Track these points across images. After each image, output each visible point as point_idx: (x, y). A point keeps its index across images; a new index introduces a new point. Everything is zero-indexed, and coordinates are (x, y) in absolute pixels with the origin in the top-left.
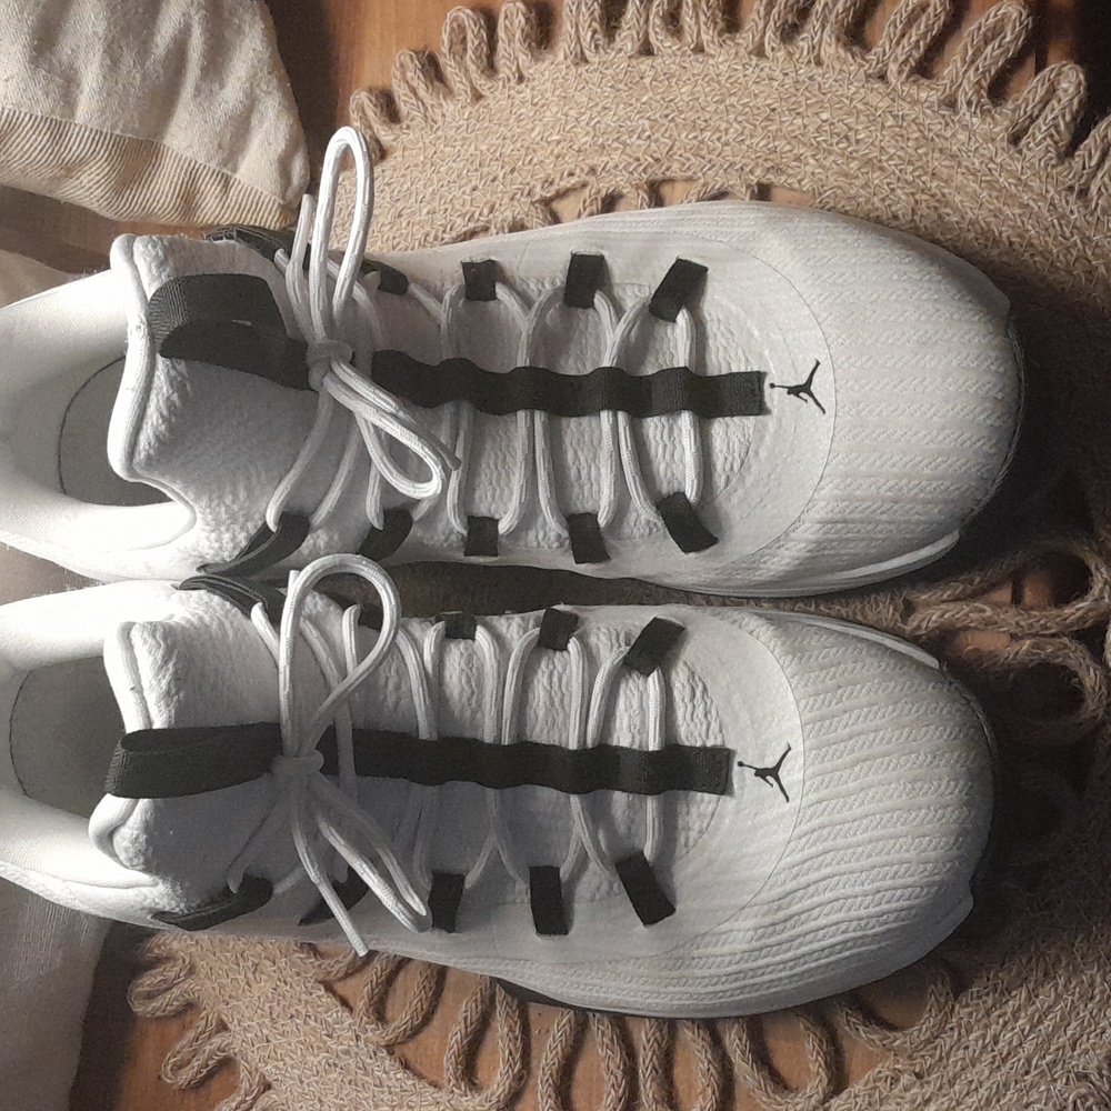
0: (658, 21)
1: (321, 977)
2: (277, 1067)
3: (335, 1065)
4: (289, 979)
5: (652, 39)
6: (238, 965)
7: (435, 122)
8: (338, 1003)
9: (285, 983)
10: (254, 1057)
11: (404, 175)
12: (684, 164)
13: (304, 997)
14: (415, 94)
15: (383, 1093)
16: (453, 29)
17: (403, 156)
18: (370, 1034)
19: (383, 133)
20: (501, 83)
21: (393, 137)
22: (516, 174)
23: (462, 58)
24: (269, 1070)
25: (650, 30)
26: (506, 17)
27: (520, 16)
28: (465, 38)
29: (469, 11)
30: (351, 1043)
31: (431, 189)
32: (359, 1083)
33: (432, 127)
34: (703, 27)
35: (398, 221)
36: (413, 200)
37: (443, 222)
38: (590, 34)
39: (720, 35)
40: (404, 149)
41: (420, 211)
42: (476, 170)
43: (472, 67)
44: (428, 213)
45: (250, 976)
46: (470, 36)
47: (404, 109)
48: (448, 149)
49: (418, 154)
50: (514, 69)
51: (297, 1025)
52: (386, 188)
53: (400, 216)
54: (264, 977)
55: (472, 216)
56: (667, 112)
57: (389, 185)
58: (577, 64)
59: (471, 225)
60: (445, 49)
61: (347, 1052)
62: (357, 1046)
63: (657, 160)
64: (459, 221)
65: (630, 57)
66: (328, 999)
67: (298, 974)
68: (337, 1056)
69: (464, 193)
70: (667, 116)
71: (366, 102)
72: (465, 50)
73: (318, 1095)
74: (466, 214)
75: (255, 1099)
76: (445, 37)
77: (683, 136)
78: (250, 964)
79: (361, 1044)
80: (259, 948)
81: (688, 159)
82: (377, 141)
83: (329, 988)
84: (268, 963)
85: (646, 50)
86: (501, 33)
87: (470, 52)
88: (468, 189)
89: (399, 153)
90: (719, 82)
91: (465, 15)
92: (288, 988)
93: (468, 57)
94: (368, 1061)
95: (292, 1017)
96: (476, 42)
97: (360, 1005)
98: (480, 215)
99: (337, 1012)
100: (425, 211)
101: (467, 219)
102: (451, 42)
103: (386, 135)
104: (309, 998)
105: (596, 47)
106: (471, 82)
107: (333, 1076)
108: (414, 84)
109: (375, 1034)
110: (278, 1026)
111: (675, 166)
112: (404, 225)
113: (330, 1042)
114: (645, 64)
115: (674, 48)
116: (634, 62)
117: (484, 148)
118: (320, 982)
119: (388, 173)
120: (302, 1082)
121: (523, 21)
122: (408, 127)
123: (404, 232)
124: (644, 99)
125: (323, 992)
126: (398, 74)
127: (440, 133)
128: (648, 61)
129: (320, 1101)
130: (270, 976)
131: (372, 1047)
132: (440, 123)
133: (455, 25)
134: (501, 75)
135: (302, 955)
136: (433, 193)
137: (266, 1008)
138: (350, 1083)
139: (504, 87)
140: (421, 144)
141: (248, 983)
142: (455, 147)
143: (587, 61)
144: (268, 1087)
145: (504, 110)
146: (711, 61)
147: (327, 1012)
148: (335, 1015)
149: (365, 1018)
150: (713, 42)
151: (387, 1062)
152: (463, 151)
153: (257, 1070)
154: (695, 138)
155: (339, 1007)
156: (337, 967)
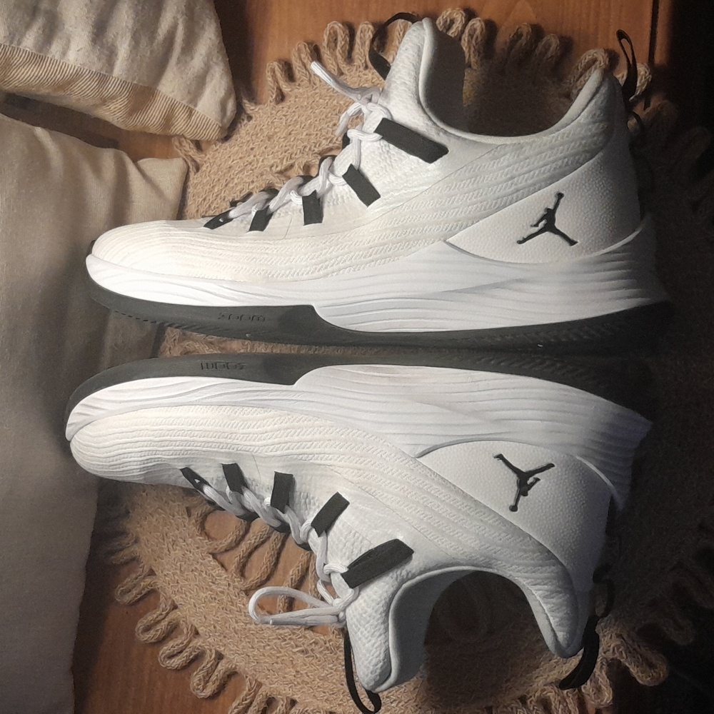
1: (210, 551)
2: (181, 597)
3: (215, 599)
4: (192, 550)
6: (164, 540)
7: (315, 84)
8: (220, 566)
9: (190, 552)
10: (169, 591)
11: (294, 112)
13: (200, 561)
14: (305, 67)
15: (241, 615)
16: (330, 33)
17: (295, 101)
18: (237, 583)
19: (284, 86)
20: (355, 68)
21: (290, 89)
22: (359, 120)
23: (334, 50)
24: (177, 598)
26: (361, 32)
27: (370, 32)
28: (336, 39)
29: (340, 25)
30: (226, 588)
31: (309, 122)
32: (228, 609)
33: (313, 87)
35: (289, 137)
36: (298, 126)
37: (315, 141)
40: (296, 97)
41: (302, 133)
42: (336, 115)
43: (339, 56)
44: (307, 135)
45: (170, 547)
46: (340, 39)
47: (297, 74)
48: (321, 101)
49: (303, 101)
50: (363, 61)
51: (195, 575)
52: (284, 117)
53: (290, 134)
54: (178, 548)
55: (332, 140)
57: (285, 116)
59: (331, 145)
60: (325, 44)
61: (222, 592)
62: (229, 590)
64: (324, 142)
66: (214, 563)
67: (198, 548)
68: (217, 594)
69: (328, 126)
71: (277, 68)
72: (336, 46)
73: (204, 613)
74: (328, 139)
75: (167, 614)
76: (326, 38)
78: (171, 540)
79: (231, 588)
80: (177, 532)
82: (281, 90)
83: (214, 556)
84: (181, 540)
86: (358, 40)
87: (339, 48)
88: (331, 125)
89: (292, 99)
91: (338, 27)
92: (191, 555)
93: (337, 51)
94: (234, 598)
95: (192, 571)
96: (343, 43)
97: (233, 567)
98: (337, 140)
99: (219, 570)
100: (305, 134)
101: (329, 141)
102: (329, 41)
103: (286, 88)
104: (203, 561)
106: (338, 65)
107: (213, 604)
108: (305, 61)
109: (239, 583)
110: (185, 575)
112: (292, 139)
113: (214, 587)
117: (342, 102)
118: (210, 554)
119: (285, 109)
120: (195, 606)
121: (371, 35)
122: (299, 85)
123: (292, 143)
125: (211, 558)
126: (297, 55)
127: (317, 91)
129: (205, 618)
130: (182, 548)
131: (237, 591)
132: (318, 85)
133: (332, 31)
134: (355, 64)
135: (201, 538)
136: (310, 125)
137: (178, 564)
138: (223, 609)
139: (357, 70)
140: (306, 95)
141: (169, 551)
142: (325, 100)
144: (175, 607)
145: (355, 83)
147: (212, 570)
148: (217, 572)
149: (235, 575)
151: (245, 599)
152: (329, 103)
153: (170, 598)
155: (220, 568)
156: (221, 546)
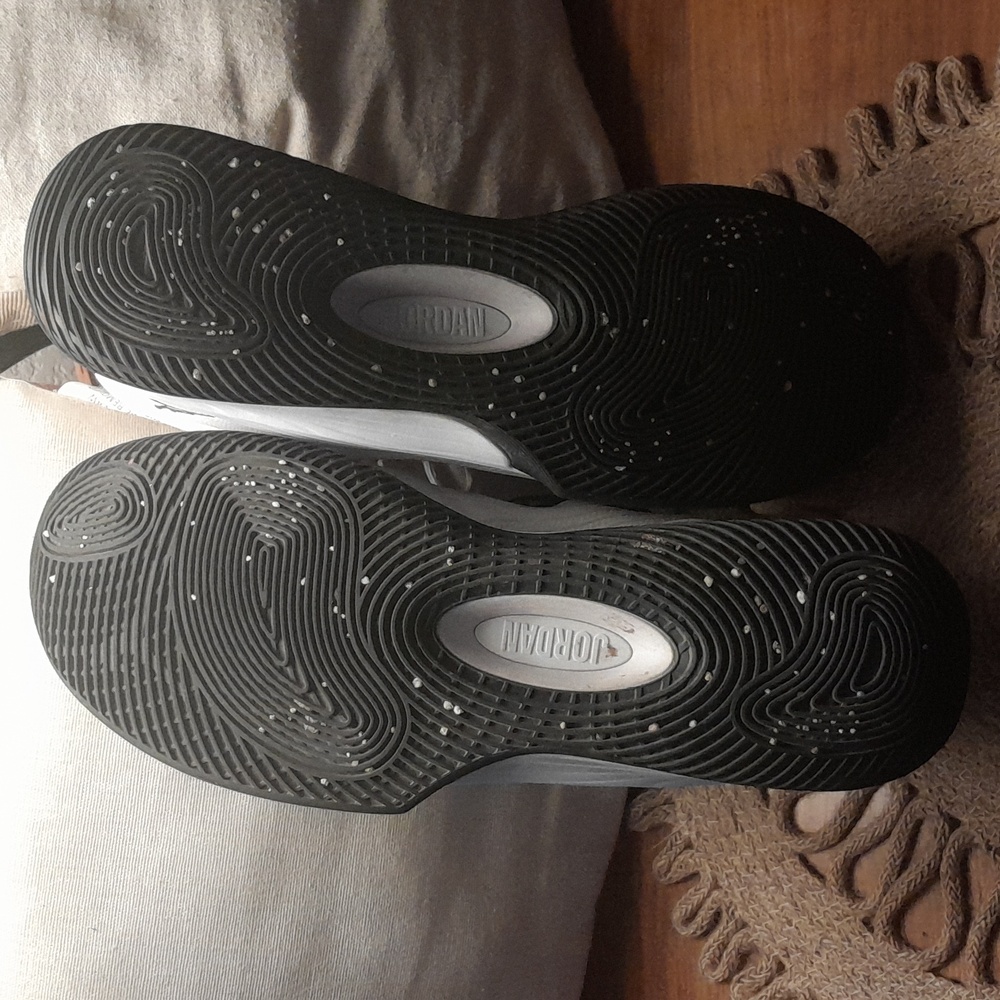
0: (923, 118)
1: (926, 968)
4: (901, 979)
5: (924, 132)
6: (852, 982)
8: (949, 983)
9: (898, 982)
12: (984, 210)
13: (920, 988)
25: (919, 126)
34: (962, 106)
38: (875, 148)
39: (977, 108)
45: (866, 987)
54: (877, 984)
56: (956, 178)
58: (871, 174)
63: (961, 216)
65: (911, 152)
66: (940, 983)
67: (907, 971)
70: (956, 181)
77: (975, 189)
78: (862, 978)
80: (865, 962)
81: (986, 205)
83: (936, 971)
84: (877, 972)
85: (923, 141)
90: (990, 140)
92: (902, 986)
99: (952, 990)
104: (924, 988)
105: (883, 156)
111: (977, 214)
114: (925, 152)
115: (944, 131)
116: (916, 153)
118: (929, 971)
121: (815, 162)
124: (934, 176)
125: (933, 978)
128: (927, 149)
135: (903, 954)
141: (867, 994)
143: (879, 170)
146: (977, 128)
147: (943, 994)
148: (952, 993)
149: (979, 985)
150: (974, 114)
154: (985, 187)
155: (953, 986)
156: (938, 953)
